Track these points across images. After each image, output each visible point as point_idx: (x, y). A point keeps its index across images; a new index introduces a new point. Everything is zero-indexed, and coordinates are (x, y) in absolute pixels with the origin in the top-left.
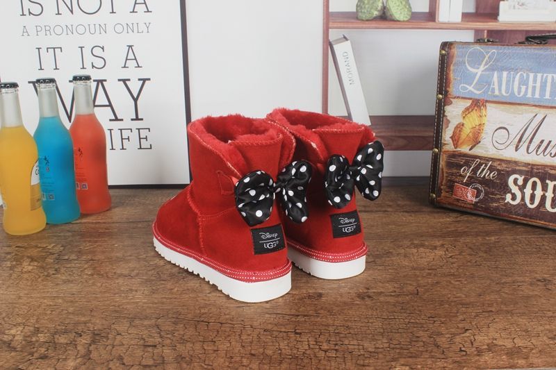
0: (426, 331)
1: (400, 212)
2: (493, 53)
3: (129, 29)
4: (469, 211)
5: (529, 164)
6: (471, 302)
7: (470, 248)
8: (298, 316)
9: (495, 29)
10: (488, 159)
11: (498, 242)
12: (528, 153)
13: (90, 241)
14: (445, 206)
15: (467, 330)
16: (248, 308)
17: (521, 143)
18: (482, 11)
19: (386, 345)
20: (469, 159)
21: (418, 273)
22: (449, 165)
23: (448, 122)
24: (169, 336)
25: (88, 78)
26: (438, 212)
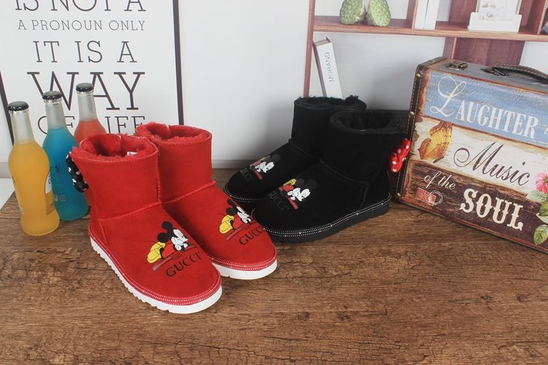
0: (394, 357)
2: (463, 85)
3: (124, 26)
4: (428, 211)
5: (483, 182)
6: (428, 324)
7: (429, 257)
8: (291, 340)
9: (464, 37)
10: (449, 173)
11: (451, 249)
12: (483, 173)
14: (408, 204)
15: (425, 356)
16: (249, 331)
17: (479, 164)
18: (454, 21)
20: (432, 170)
21: (386, 287)
22: (415, 172)
23: (418, 136)
25: (90, 89)
26: (402, 209)
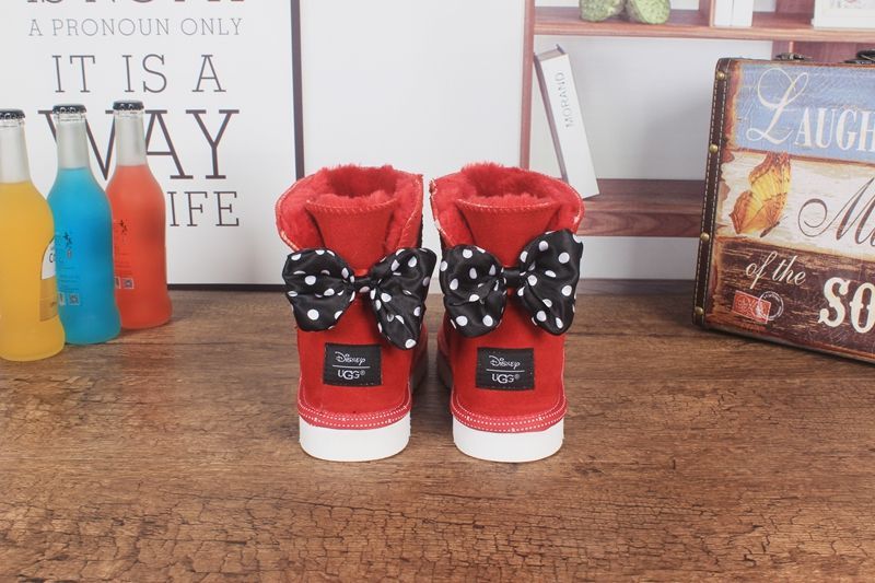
0: (689, 527)
1: (645, 336)
2: (804, 78)
3: (205, 27)
4: (758, 336)
5: (859, 261)
6: (762, 483)
7: (760, 396)
8: (479, 499)
9: (807, 40)
10: (791, 252)
11: (806, 387)
12: (858, 242)
13: (136, 373)
14: (718, 327)
15: (756, 527)
16: (396, 484)
17: (847, 226)
18: (786, 10)
19: (624, 548)
20: (759, 251)
21: (674, 433)
22: (728, 260)
23: (727, 189)
24: (267, 527)
25: (138, 106)
26: (707, 338)
